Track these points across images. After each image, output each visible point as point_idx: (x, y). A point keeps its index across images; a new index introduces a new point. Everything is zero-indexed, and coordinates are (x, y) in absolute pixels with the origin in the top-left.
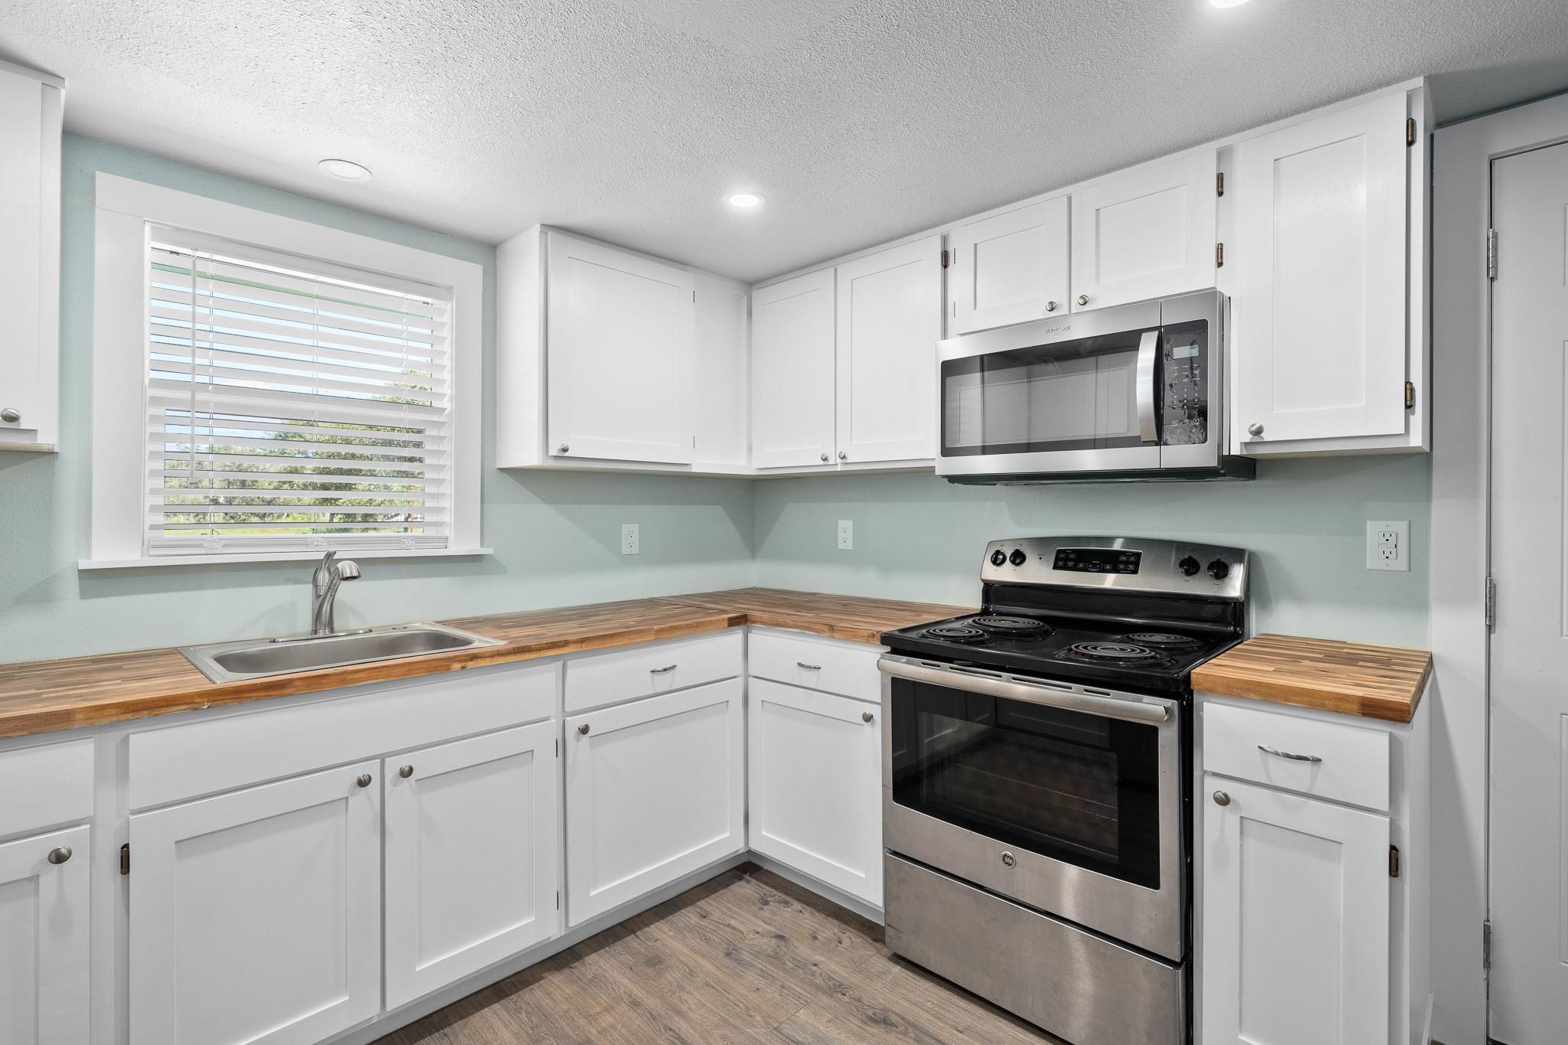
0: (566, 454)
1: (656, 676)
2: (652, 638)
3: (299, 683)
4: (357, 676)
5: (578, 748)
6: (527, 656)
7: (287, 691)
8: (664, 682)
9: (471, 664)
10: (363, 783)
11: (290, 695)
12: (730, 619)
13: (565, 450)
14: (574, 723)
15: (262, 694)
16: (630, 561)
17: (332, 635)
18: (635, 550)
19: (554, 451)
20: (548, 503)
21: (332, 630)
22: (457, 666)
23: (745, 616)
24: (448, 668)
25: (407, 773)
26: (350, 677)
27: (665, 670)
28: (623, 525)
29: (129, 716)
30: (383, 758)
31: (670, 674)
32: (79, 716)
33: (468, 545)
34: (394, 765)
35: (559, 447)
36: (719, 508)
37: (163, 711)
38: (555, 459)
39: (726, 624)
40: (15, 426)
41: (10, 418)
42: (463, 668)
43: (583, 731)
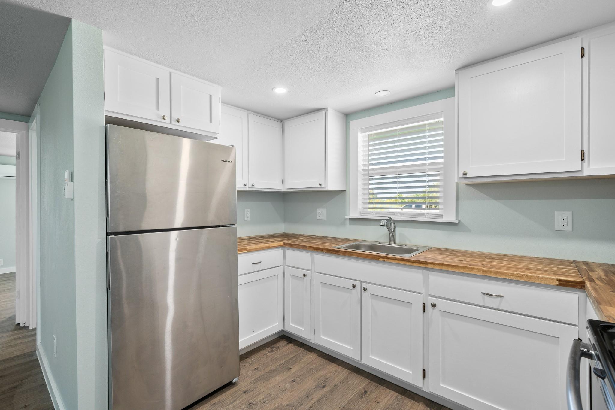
0: (468, 176)
1: (486, 297)
2: (481, 274)
3: (341, 252)
5: (434, 313)
7: (339, 253)
9: (385, 260)
10: (354, 286)
11: (339, 255)
12: (559, 280)
13: (465, 174)
14: (431, 301)
15: (334, 252)
16: (563, 235)
17: (389, 244)
18: (569, 228)
19: (461, 175)
20: (495, 199)
21: (395, 243)
22: (381, 259)
23: (584, 283)
24: (378, 260)
25: (365, 289)
27: (496, 296)
28: (556, 213)
29: (313, 250)
30: (361, 281)
31: (498, 299)
32: (308, 248)
33: (452, 219)
34: (364, 285)
35: (463, 173)
37: (318, 251)
38: (464, 179)
39: (555, 283)
40: (321, 186)
41: (320, 185)
42: (383, 261)
43: (434, 305)
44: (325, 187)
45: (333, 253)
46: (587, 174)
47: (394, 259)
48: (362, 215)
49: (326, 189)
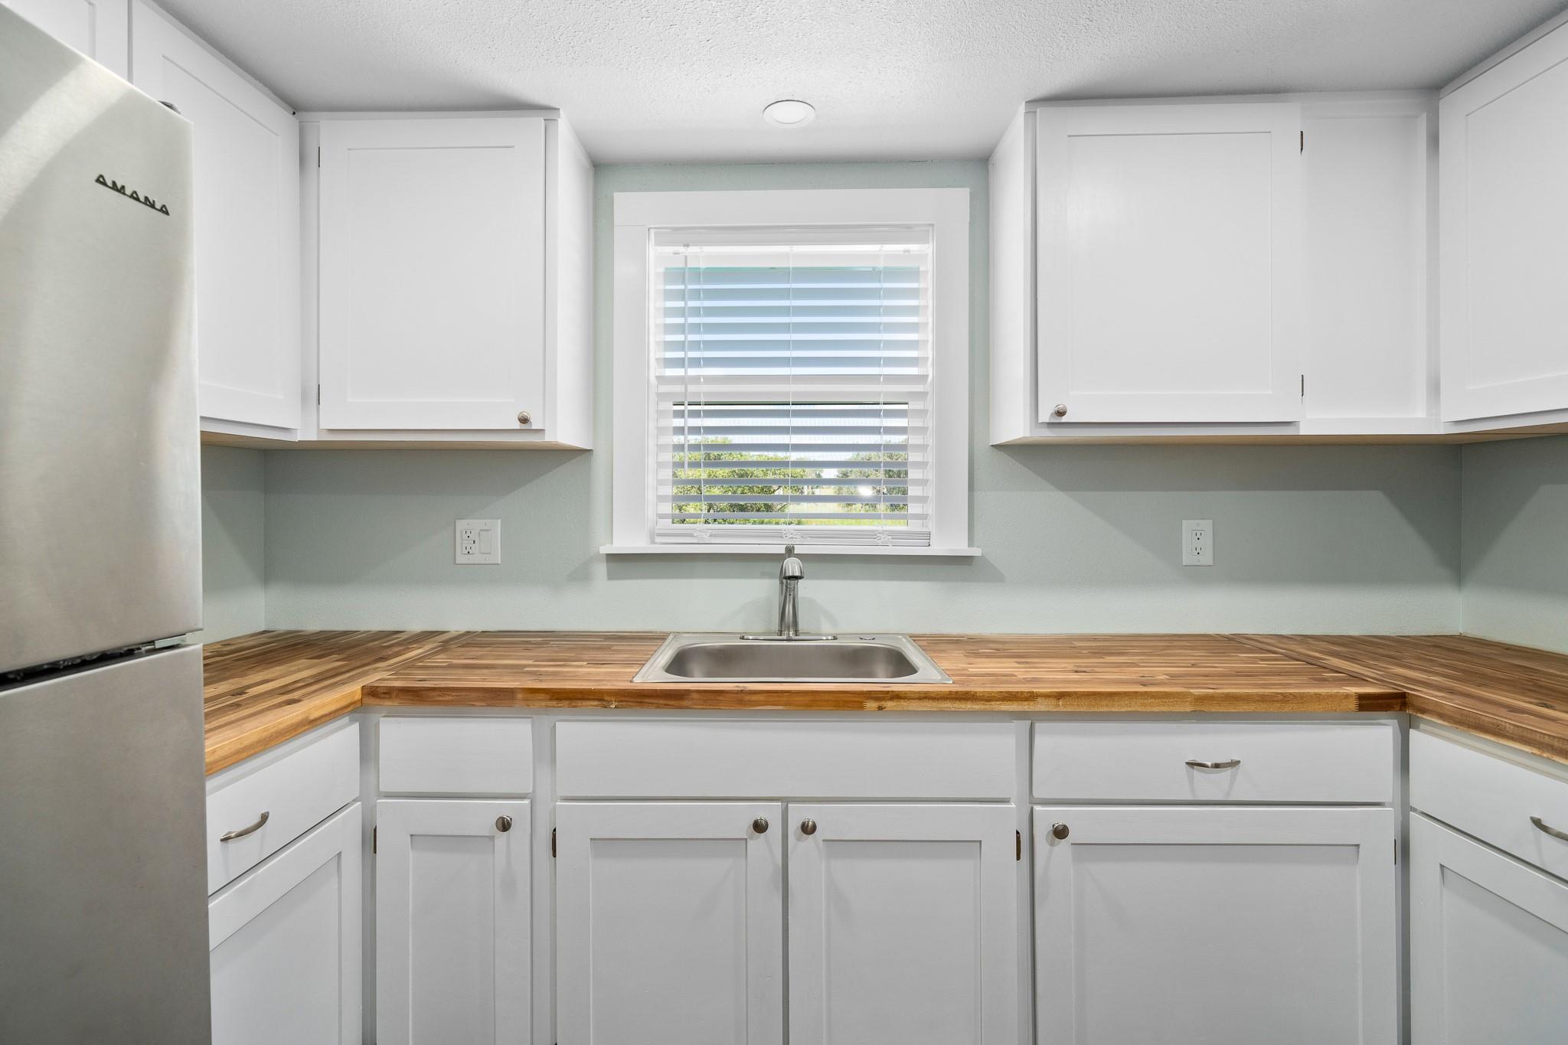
0: (1064, 419)
1: (1197, 772)
2: (1189, 709)
3: (695, 696)
4: (754, 698)
5: (1052, 857)
6: (968, 705)
7: (685, 703)
8: (1210, 785)
9: (889, 705)
10: (759, 827)
11: (687, 708)
12: (1361, 697)
13: (1061, 413)
14: (1048, 817)
15: (661, 702)
16: (1197, 576)
18: (1207, 558)
19: (1045, 416)
20: (1062, 490)
21: (796, 633)
22: (872, 705)
23: (1403, 696)
24: (861, 706)
25: (808, 829)
26: (747, 698)
27: (1217, 766)
28: (1184, 521)
29: (554, 703)
30: (786, 801)
31: (1226, 773)
32: (520, 696)
33: (954, 544)
34: (798, 814)
35: (1052, 409)
36: (1376, 497)
37: (579, 703)
38: (1048, 427)
39: (1352, 704)
40: (524, 426)
41: (524, 420)
42: (880, 708)
43: (1061, 833)
44: (542, 431)
45: (658, 706)
46: (1305, 430)
47: (920, 699)
48: (658, 539)
49: (549, 438)
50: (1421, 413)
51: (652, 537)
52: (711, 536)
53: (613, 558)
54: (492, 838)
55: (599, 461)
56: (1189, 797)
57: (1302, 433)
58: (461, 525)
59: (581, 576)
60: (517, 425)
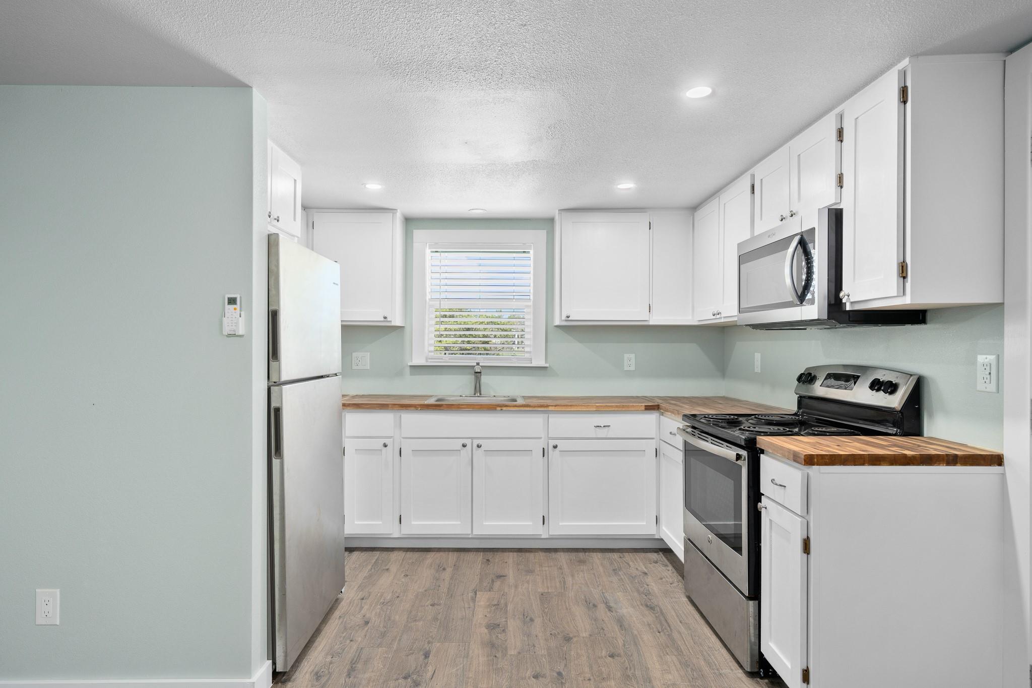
0: (570, 319)
1: (597, 429)
2: (595, 410)
4: (463, 406)
5: (553, 455)
6: (528, 409)
7: (442, 408)
8: (602, 433)
9: (504, 408)
10: (464, 446)
11: (443, 410)
12: (646, 406)
13: (568, 317)
14: (552, 443)
16: (629, 374)
17: (480, 396)
18: (633, 368)
19: (564, 318)
20: (581, 342)
21: (480, 394)
22: (499, 409)
23: (658, 405)
24: (496, 409)
25: (479, 446)
26: (461, 406)
27: (604, 427)
28: (625, 355)
29: (401, 408)
30: (472, 438)
31: (607, 428)
32: (390, 406)
33: (540, 362)
34: (476, 442)
35: (565, 316)
36: (694, 345)
37: (409, 408)
38: (565, 321)
39: (643, 408)
40: (385, 320)
41: (385, 317)
42: (501, 410)
43: (555, 447)
44: (391, 321)
45: (433, 409)
46: (651, 323)
47: (513, 407)
48: (429, 361)
49: (393, 324)
50: (690, 318)
51: (427, 359)
52: (449, 359)
53: (413, 367)
54: (381, 450)
55: (407, 330)
56: (594, 436)
57: (650, 324)
58: (354, 355)
59: (399, 374)
60: (383, 319)
